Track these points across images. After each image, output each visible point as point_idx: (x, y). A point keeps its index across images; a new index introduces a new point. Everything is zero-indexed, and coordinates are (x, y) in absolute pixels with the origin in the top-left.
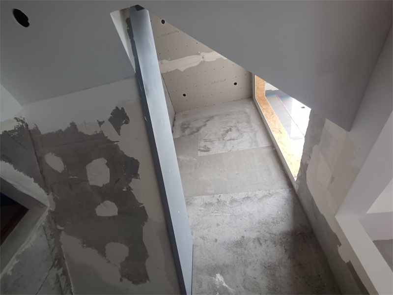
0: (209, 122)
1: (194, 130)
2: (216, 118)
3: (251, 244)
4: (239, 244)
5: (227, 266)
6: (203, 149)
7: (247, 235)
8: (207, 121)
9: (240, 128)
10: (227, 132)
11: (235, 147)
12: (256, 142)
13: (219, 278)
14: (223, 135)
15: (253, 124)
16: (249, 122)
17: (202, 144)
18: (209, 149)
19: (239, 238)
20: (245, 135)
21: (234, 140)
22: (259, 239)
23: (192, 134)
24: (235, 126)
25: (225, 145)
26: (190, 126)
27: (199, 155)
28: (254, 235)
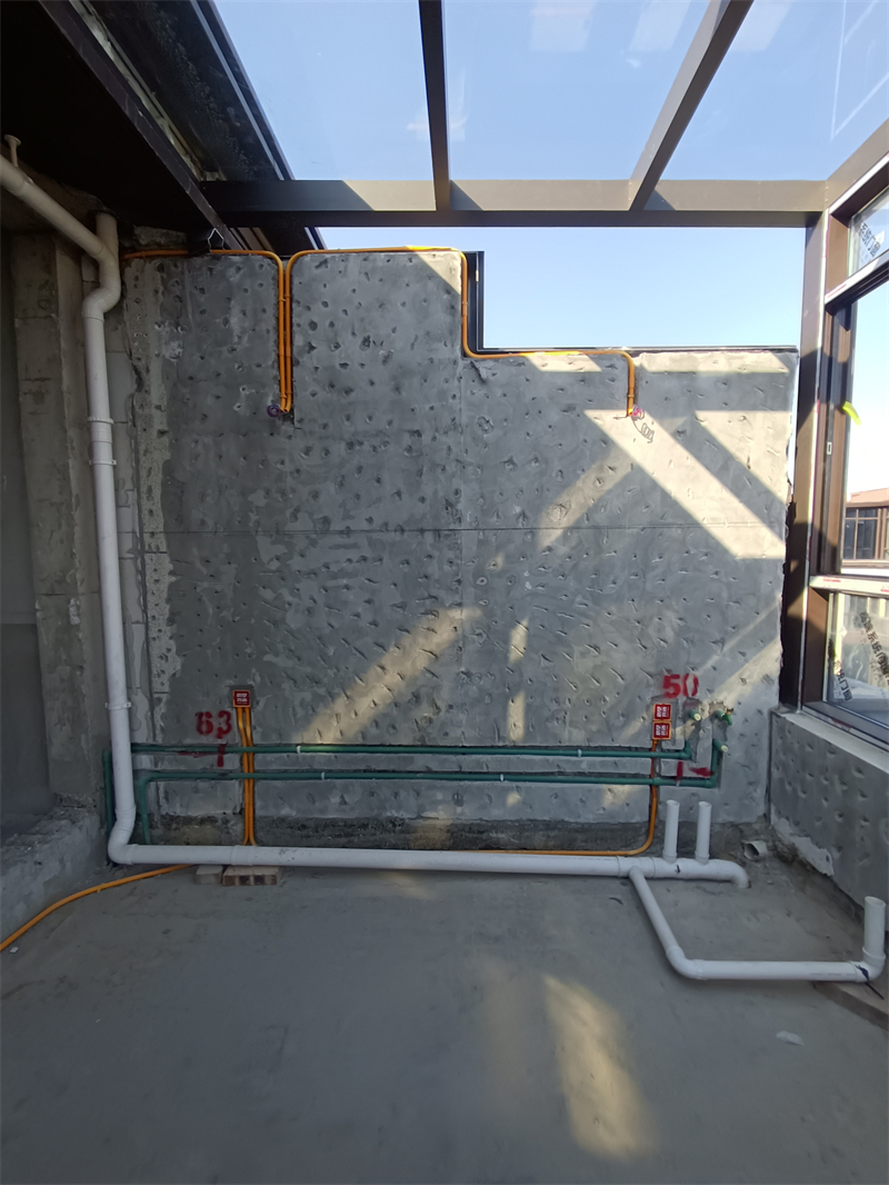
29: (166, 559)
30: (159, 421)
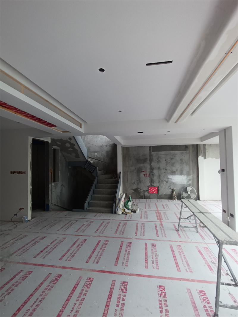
3: (104, 146)
4: (102, 146)
5: (98, 151)
7: (104, 144)
13: (96, 153)
19: (102, 145)
22: (106, 146)
28: (105, 144)
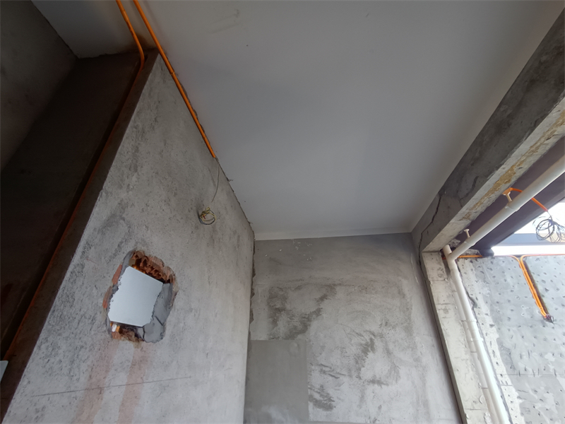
0: (326, 301)
1: (296, 322)
2: (341, 293)
6: (317, 396)
8: (323, 298)
9: (391, 347)
10: (365, 351)
11: (384, 408)
12: (426, 404)
14: (359, 360)
15: (417, 339)
16: (408, 330)
17: (316, 379)
18: (330, 400)
20: (403, 371)
21: (379, 383)
23: (292, 334)
24: (381, 336)
25: (362, 398)
26: (288, 307)
27: (312, 417)
29: (513, 390)
30: (489, 320)
